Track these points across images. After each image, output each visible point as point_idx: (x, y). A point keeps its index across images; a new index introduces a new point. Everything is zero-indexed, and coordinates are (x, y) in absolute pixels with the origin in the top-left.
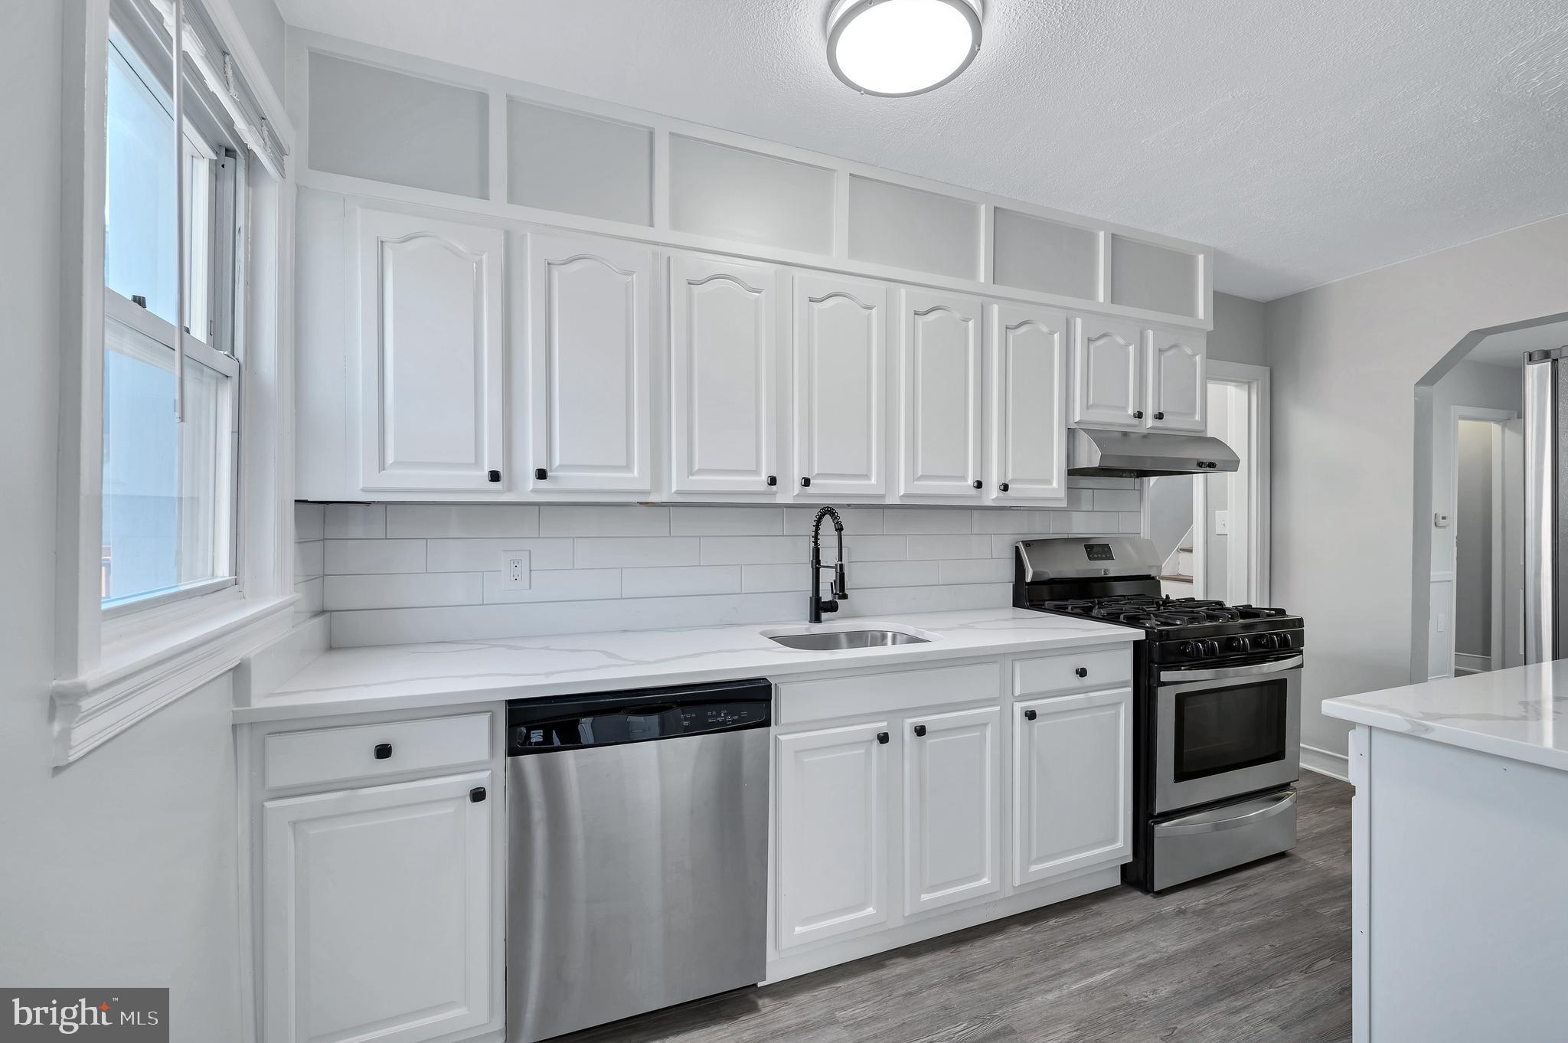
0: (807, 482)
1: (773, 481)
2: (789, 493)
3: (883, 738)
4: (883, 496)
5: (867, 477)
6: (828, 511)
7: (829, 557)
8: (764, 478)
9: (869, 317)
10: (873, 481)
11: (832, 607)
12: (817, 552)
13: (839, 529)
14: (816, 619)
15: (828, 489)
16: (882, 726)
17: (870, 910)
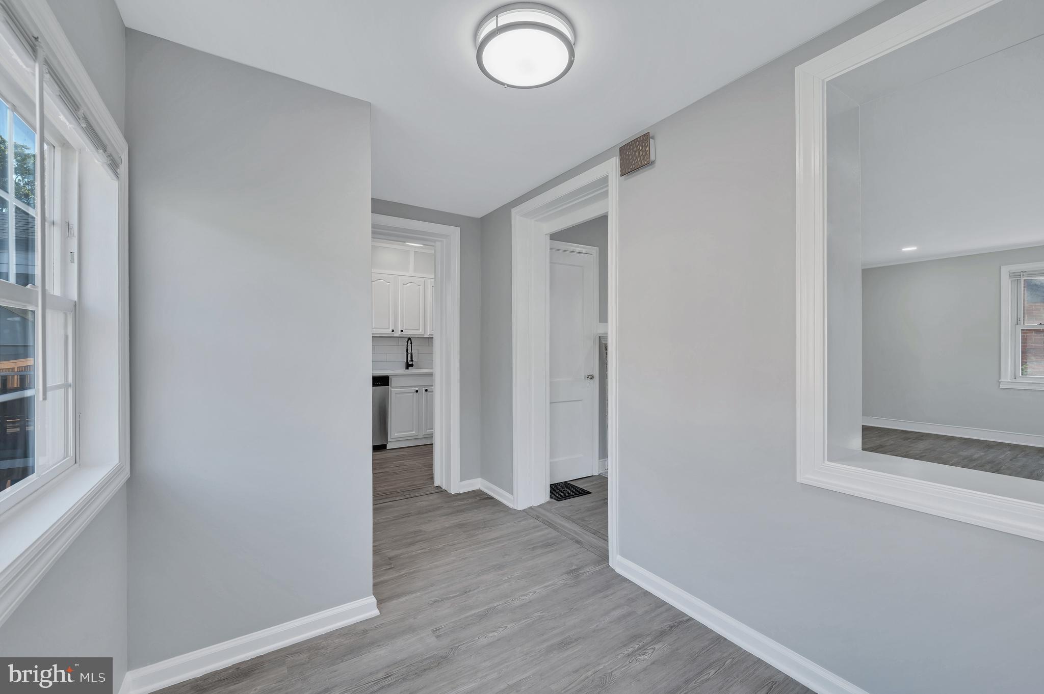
0: (402, 331)
1: (393, 331)
2: (397, 334)
3: (417, 391)
4: (423, 335)
5: (419, 330)
6: (409, 339)
7: (410, 351)
8: (391, 330)
9: (419, 288)
10: (421, 331)
11: (412, 365)
12: (407, 350)
13: (411, 343)
14: (407, 368)
15: (409, 333)
16: (417, 389)
17: (414, 432)
